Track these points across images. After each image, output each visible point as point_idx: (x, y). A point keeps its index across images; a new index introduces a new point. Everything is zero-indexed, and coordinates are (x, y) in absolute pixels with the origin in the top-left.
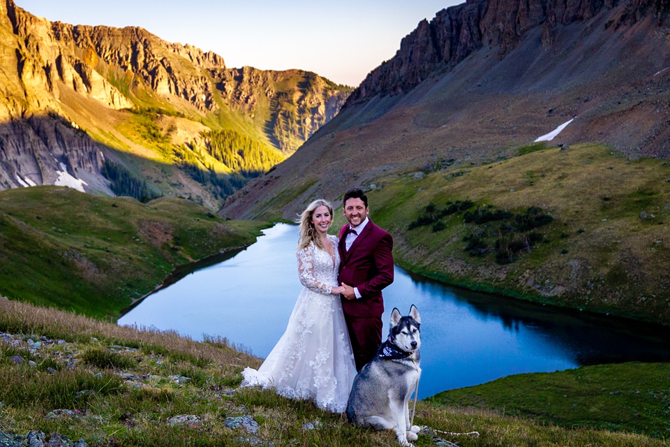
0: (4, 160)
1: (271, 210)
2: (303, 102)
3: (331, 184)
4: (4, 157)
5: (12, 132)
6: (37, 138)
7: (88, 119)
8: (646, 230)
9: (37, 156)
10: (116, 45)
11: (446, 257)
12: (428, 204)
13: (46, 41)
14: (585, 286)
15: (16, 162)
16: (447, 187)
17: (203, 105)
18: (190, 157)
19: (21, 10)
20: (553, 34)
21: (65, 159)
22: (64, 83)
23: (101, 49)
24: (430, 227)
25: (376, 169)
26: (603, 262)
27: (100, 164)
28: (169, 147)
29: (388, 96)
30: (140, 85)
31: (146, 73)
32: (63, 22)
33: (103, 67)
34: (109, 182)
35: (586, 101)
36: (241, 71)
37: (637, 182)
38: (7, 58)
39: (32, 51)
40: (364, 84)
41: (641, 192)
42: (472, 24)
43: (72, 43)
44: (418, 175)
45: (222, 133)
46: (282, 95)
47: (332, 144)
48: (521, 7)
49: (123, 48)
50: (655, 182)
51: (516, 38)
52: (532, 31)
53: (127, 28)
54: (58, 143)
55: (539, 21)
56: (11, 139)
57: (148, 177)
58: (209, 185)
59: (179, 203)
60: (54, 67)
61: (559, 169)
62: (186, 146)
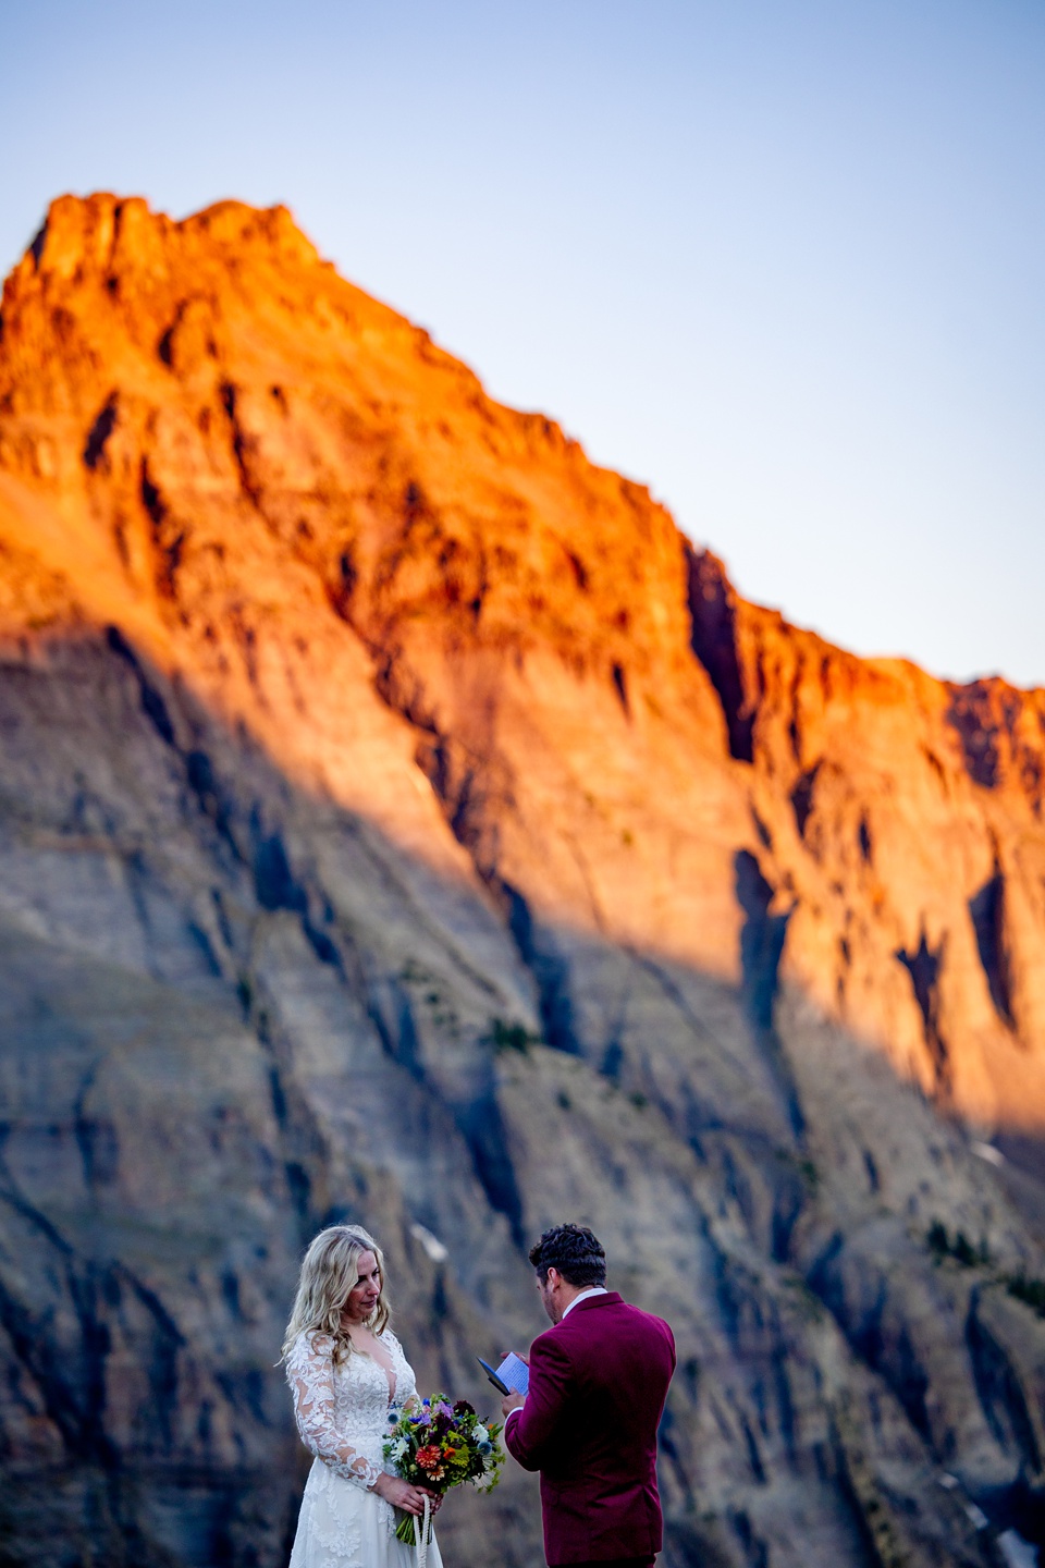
4: (677, 1493)
5: (721, 1344)
6: (862, 1381)
9: (864, 1491)
13: (914, 795)
15: (742, 1524)
19: (766, 622)
22: (1023, 1044)
38: (686, 903)
39: (831, 857)
54: (987, 1409)
56: (712, 1384)
60: (963, 953)
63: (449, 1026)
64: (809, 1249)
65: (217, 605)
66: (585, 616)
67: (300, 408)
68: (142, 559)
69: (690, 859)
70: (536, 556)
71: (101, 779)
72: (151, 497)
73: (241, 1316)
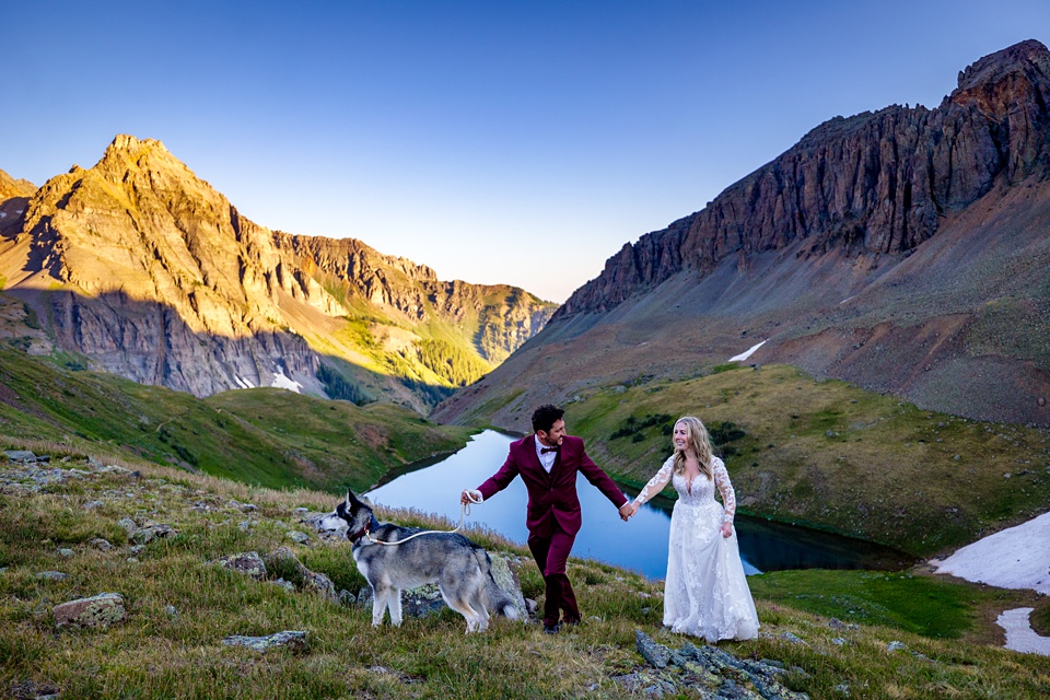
0: (224, 361)
1: (480, 417)
2: (509, 316)
3: (538, 395)
4: (224, 357)
6: (256, 341)
7: (305, 325)
8: (831, 447)
9: (255, 358)
10: (334, 255)
11: (644, 467)
12: (629, 416)
13: (267, 249)
14: (774, 497)
15: (235, 363)
16: (646, 401)
17: (415, 315)
18: (401, 364)
19: (243, 219)
20: (748, 260)
21: (282, 362)
22: (283, 289)
23: (319, 259)
24: (631, 438)
25: (580, 382)
26: (791, 476)
27: (315, 368)
28: (381, 354)
29: (592, 313)
30: (356, 294)
31: (361, 283)
32: (283, 231)
33: (320, 276)
34: (324, 385)
35: (777, 325)
36: (452, 284)
37: (824, 402)
38: (229, 264)
39: (253, 258)
40: (570, 301)
41: (827, 412)
42: (673, 248)
43: (291, 251)
44: (620, 389)
45: (433, 342)
46: (490, 308)
47: (539, 357)
48: (719, 235)
49: (341, 258)
50: (841, 402)
51: (714, 263)
52: (729, 257)
53: (344, 240)
54: (276, 346)
55: (735, 248)
57: (361, 382)
58: (419, 391)
59: (394, 408)
60: (274, 275)
61: (752, 387)
62: (398, 354)
63: (187, 281)
64: (247, 320)
65: (146, 208)
66: (212, 215)
67: (162, 176)
68: (132, 199)
69: (229, 256)
70: (204, 205)
71: (124, 235)
72: (135, 188)
73: (149, 327)
